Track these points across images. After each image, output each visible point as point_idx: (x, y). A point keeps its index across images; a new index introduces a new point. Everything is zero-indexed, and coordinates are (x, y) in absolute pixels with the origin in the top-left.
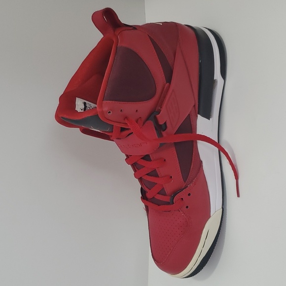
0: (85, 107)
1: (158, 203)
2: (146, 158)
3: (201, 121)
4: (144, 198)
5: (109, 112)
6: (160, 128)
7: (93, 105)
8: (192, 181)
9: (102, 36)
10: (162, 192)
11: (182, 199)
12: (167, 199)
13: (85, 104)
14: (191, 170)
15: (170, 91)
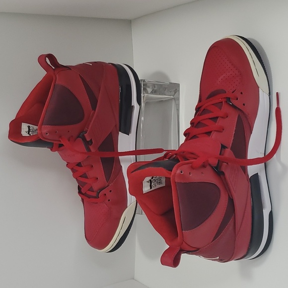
0: (29, 129)
1: (89, 197)
2: (79, 165)
3: (121, 136)
4: (80, 192)
5: (47, 134)
6: (88, 143)
7: (36, 127)
8: (112, 182)
9: (45, 73)
10: (91, 190)
11: (105, 194)
12: (94, 194)
13: (29, 127)
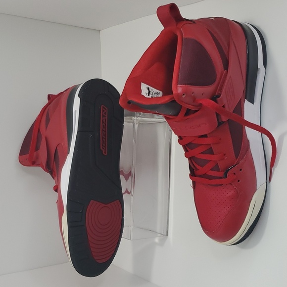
0: (149, 92)
3: (247, 104)
4: (193, 175)
5: (184, 95)
8: (242, 158)
9: (163, 28)
10: (216, 168)
11: (235, 173)
12: (221, 174)
13: (148, 88)
14: (242, 148)
15: (228, 76)
